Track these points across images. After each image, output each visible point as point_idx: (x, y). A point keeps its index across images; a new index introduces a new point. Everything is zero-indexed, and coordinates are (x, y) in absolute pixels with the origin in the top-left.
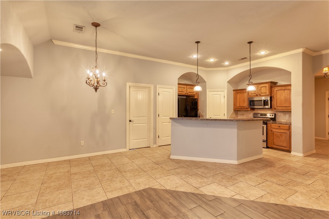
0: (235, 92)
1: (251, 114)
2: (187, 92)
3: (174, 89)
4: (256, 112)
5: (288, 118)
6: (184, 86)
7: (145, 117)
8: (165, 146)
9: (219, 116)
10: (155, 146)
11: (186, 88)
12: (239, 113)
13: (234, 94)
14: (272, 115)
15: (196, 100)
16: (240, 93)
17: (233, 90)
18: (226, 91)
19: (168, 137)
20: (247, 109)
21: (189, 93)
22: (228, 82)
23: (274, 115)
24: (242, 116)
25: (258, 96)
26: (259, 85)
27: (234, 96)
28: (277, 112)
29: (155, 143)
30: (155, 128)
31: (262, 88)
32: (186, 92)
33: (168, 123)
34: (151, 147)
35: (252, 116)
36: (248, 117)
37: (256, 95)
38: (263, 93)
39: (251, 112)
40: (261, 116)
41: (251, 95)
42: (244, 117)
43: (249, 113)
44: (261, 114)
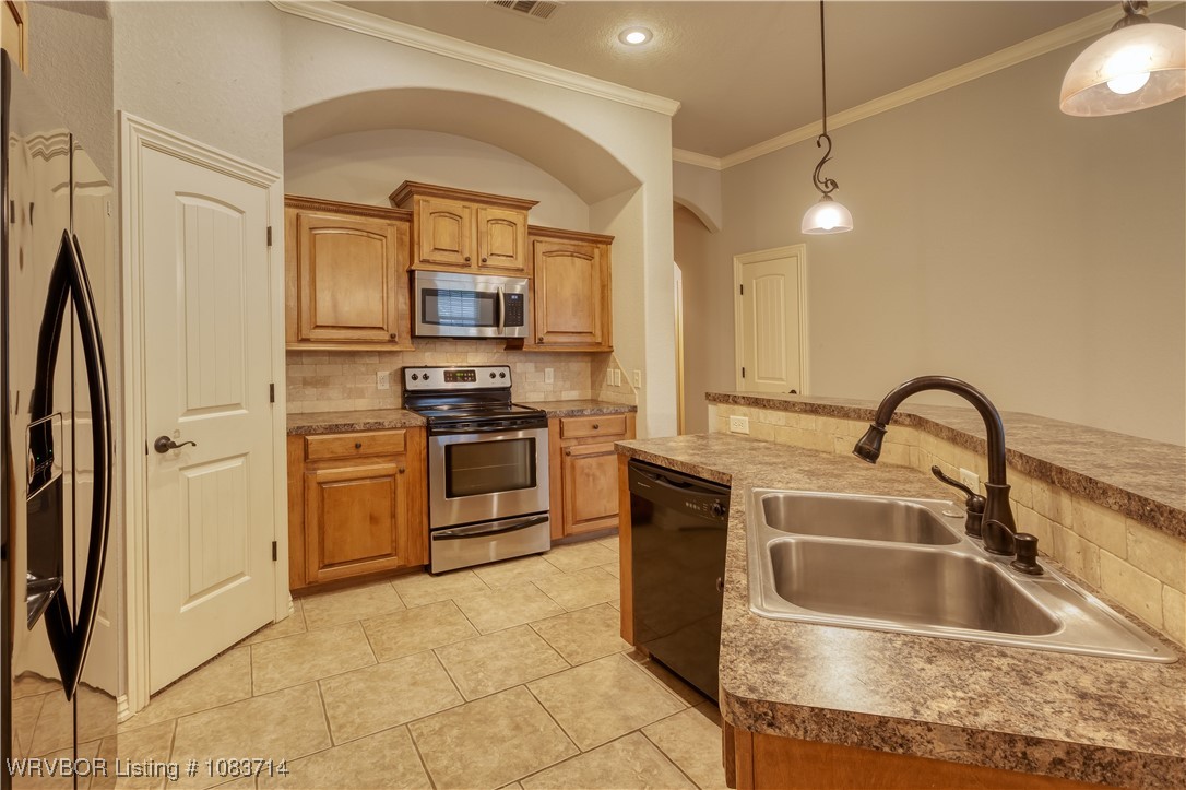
0: (293, 212)
4: (408, 357)
5: (551, 381)
14: (502, 375)
17: (286, 197)
18: (277, 190)
23: (507, 371)
25: (470, 267)
26: (476, 206)
28: (510, 359)
35: (387, 386)
36: (360, 394)
37: (463, 261)
38: (499, 255)
39: (375, 360)
40: (446, 381)
41: (431, 258)
42: (329, 399)
43: (363, 370)
44: (446, 372)
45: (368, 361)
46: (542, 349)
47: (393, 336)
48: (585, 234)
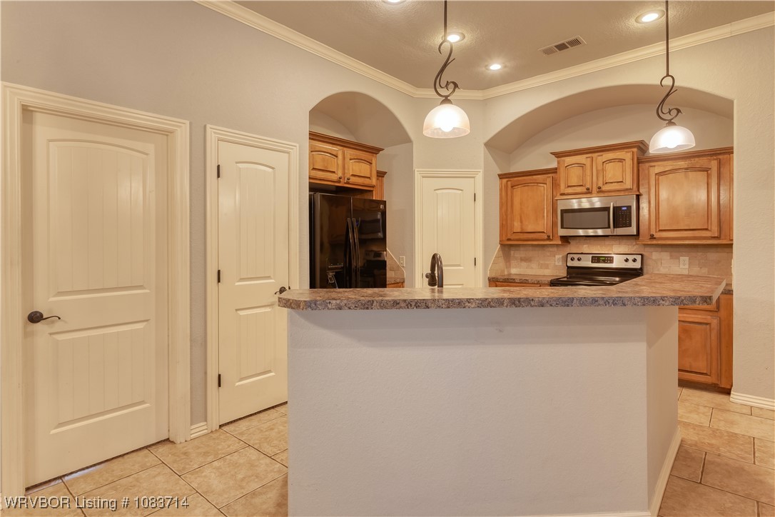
0: (505, 181)
1: (557, 257)
2: (344, 173)
3: (295, 152)
4: (573, 248)
5: (687, 266)
6: (334, 149)
7: (141, 287)
8: (254, 421)
9: (459, 265)
10: (200, 429)
11: (340, 157)
12: (517, 254)
13: (501, 190)
14: (635, 260)
15: (382, 206)
16: (525, 184)
17: (499, 175)
18: (480, 177)
19: (269, 371)
20: (549, 238)
21: (353, 180)
22: (487, 145)
23: (638, 258)
24: (524, 264)
25: (591, 193)
26: (595, 155)
27: (501, 195)
28: (648, 249)
29: (199, 411)
30: (200, 343)
31: (609, 166)
32: (340, 174)
33: (268, 309)
34: (179, 439)
35: (560, 263)
36: (547, 267)
37: (585, 191)
38: (612, 183)
39: (555, 249)
40: (592, 262)
41: (566, 192)
42: (532, 268)
43: (548, 254)
44: (592, 257)
45: (551, 250)
46: (654, 242)
47: (549, 236)
48: (704, 151)
